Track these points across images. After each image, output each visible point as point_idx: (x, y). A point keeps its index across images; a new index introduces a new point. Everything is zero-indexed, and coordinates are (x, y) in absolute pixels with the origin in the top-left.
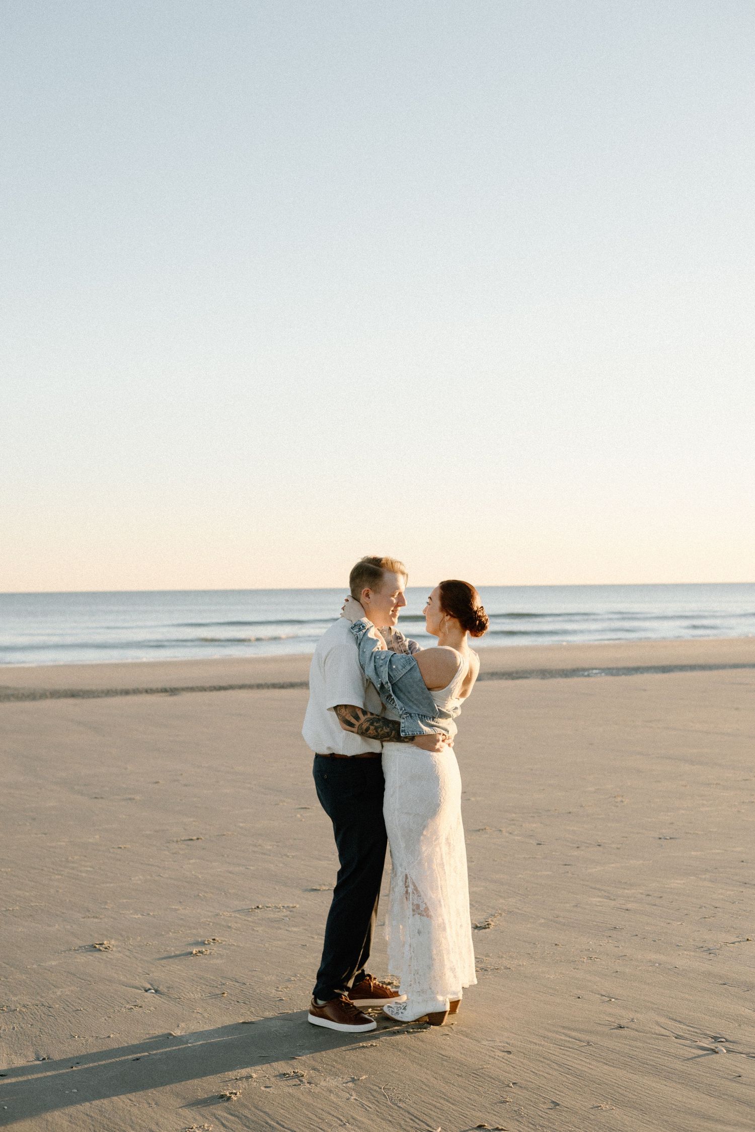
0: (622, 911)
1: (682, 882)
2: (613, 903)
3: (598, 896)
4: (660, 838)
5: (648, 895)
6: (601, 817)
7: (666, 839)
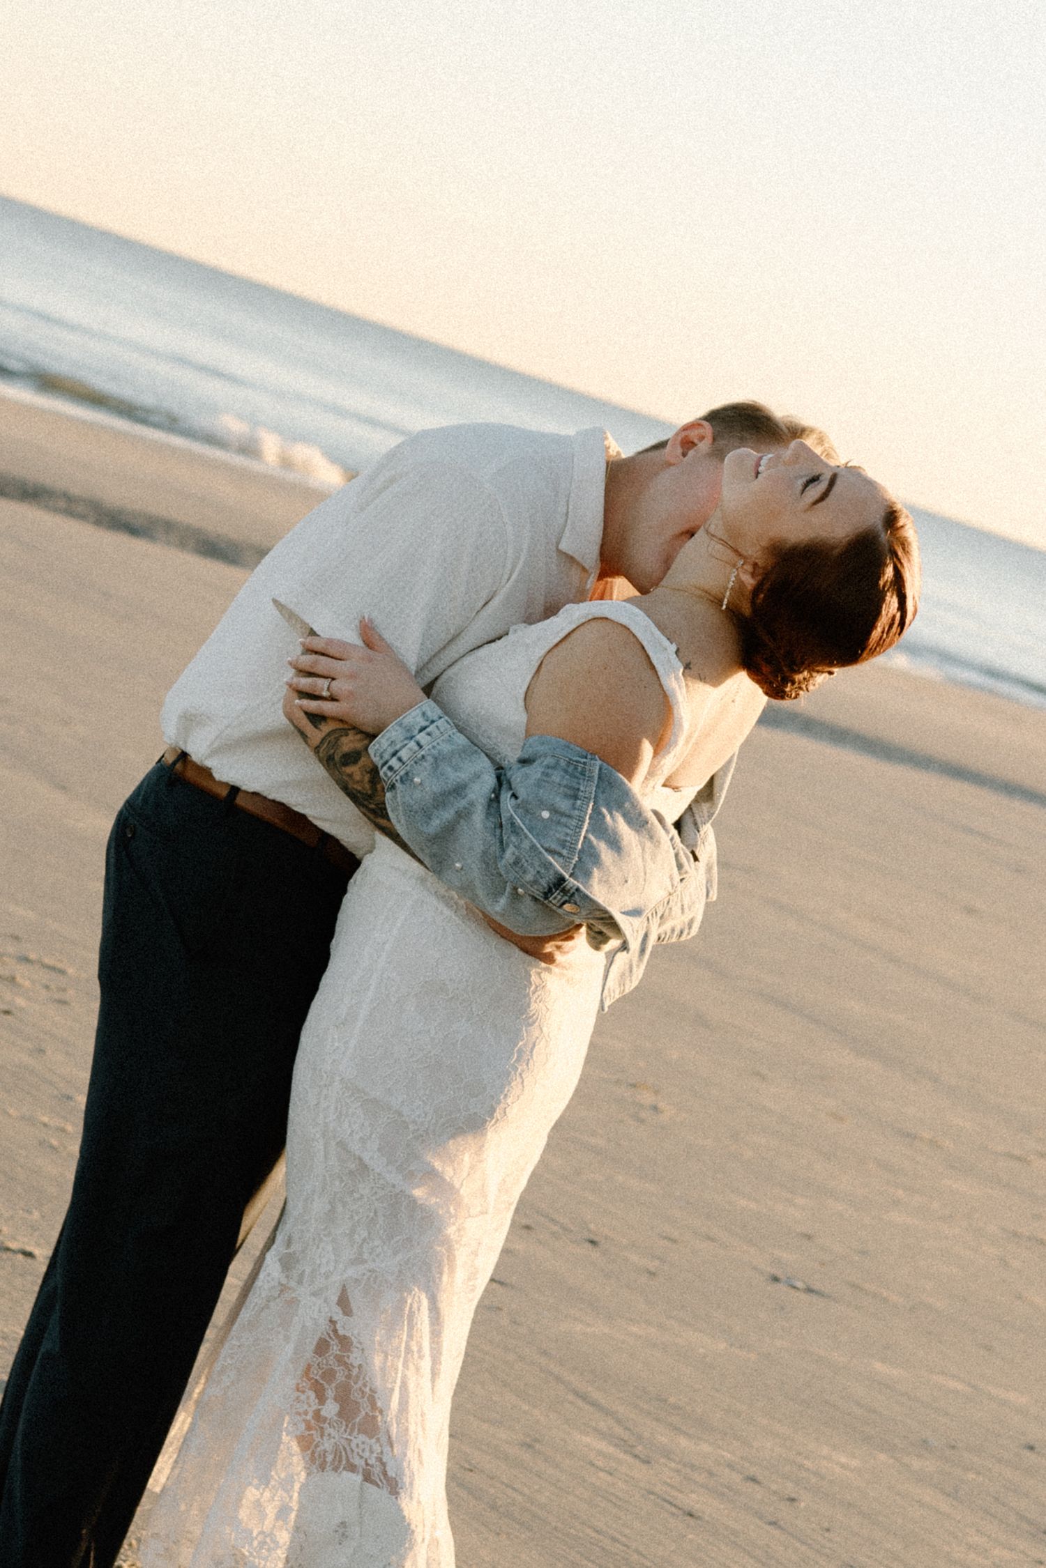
0: (673, 1514)
1: (855, 1463)
2: (640, 1472)
3: (601, 1434)
4: (776, 1279)
5: (753, 1480)
6: (593, 1141)
7: (794, 1287)
